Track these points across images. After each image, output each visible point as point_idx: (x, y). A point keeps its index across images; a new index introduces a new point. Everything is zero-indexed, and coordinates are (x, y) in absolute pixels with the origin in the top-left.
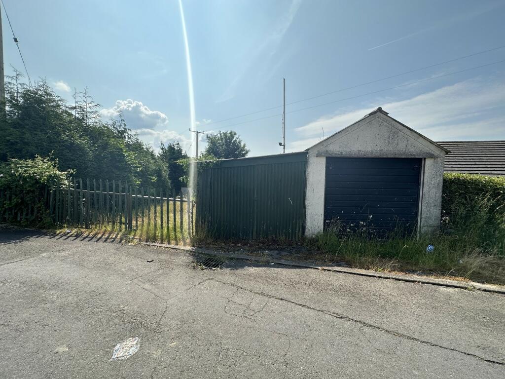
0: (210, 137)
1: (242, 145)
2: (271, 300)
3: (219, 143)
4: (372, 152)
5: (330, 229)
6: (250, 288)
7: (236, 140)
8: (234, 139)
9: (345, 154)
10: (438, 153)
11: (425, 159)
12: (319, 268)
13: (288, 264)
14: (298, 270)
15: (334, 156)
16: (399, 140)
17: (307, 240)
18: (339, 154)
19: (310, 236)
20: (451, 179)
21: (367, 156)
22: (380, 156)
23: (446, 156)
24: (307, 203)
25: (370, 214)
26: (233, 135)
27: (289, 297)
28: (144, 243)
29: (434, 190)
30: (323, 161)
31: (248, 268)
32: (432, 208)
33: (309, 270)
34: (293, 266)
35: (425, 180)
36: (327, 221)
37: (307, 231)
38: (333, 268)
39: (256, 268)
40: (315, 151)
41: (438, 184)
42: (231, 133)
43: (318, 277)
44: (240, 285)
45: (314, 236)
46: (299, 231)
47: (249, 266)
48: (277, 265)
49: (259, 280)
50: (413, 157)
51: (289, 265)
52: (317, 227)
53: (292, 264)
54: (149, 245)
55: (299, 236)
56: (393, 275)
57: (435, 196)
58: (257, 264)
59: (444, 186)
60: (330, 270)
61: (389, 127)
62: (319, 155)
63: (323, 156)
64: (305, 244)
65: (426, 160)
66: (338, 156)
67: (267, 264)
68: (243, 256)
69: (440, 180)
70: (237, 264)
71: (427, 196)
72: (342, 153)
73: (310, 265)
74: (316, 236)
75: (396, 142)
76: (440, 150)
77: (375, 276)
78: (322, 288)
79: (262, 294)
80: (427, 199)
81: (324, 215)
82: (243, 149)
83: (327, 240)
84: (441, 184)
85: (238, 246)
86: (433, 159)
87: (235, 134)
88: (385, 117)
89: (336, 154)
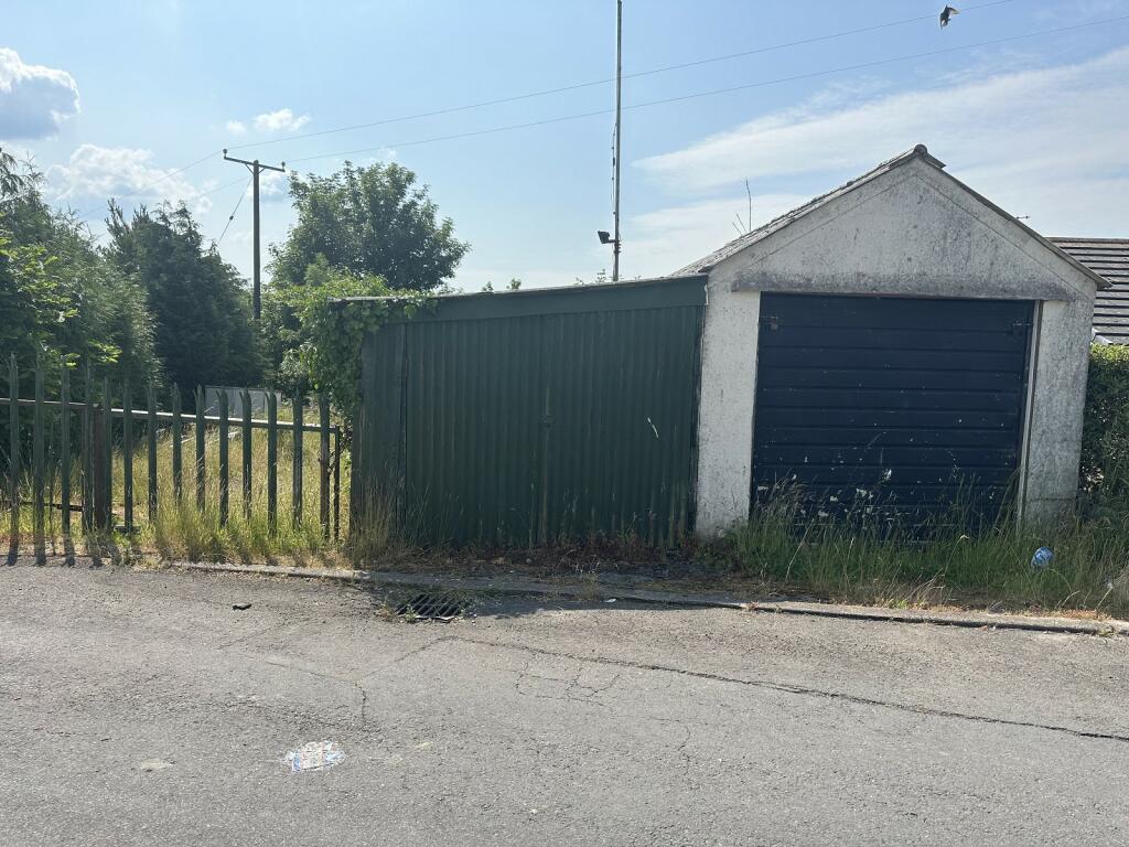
0: (304, 187)
1: (439, 223)
2: (628, 669)
3: (346, 212)
4: (897, 279)
5: (769, 510)
6: (566, 650)
7: (413, 204)
8: (408, 199)
9: (817, 286)
10: (1077, 286)
11: (1042, 302)
12: (743, 605)
13: (658, 599)
14: (687, 613)
15: (785, 289)
16: (973, 247)
17: (701, 545)
18: (800, 285)
19: (712, 532)
20: (1112, 364)
21: (882, 291)
22: (917, 293)
23: (1100, 294)
24: (703, 431)
25: (887, 466)
26: (399, 180)
27: (672, 662)
28: (187, 564)
29: (1063, 395)
30: (752, 304)
31: (546, 613)
32: (1058, 446)
33: (714, 611)
34: (670, 603)
35: (1041, 366)
36: (760, 488)
37: (700, 517)
38: (780, 604)
39: (568, 612)
40: (730, 274)
41: (1075, 378)
42: (393, 172)
43: (741, 624)
44: (536, 646)
45: (721, 534)
46: (678, 517)
47: (548, 607)
48: (625, 603)
49: (584, 634)
50: (1008, 297)
51: (660, 602)
52: (731, 505)
53: (667, 600)
54: (207, 571)
55: (676, 532)
56: (933, 613)
57: (1067, 411)
58: (569, 602)
59: (1090, 384)
60: (771, 610)
61: (944, 206)
62: (740, 287)
63: (754, 291)
64: (698, 554)
65: (1045, 305)
66: (799, 290)
67: (597, 602)
68: (523, 583)
69: (1079, 365)
70: (513, 603)
71: (1044, 410)
72: (809, 280)
73: (719, 600)
74: (729, 532)
75: (964, 250)
76: (1084, 278)
77: (886, 619)
78: (751, 645)
79: (601, 660)
80: (1045, 420)
81: (753, 470)
82: (441, 240)
83: (760, 541)
84: (1083, 377)
85: (496, 564)
86: (1063, 305)
87: (410, 178)
88: (935, 174)
89: (791, 284)
